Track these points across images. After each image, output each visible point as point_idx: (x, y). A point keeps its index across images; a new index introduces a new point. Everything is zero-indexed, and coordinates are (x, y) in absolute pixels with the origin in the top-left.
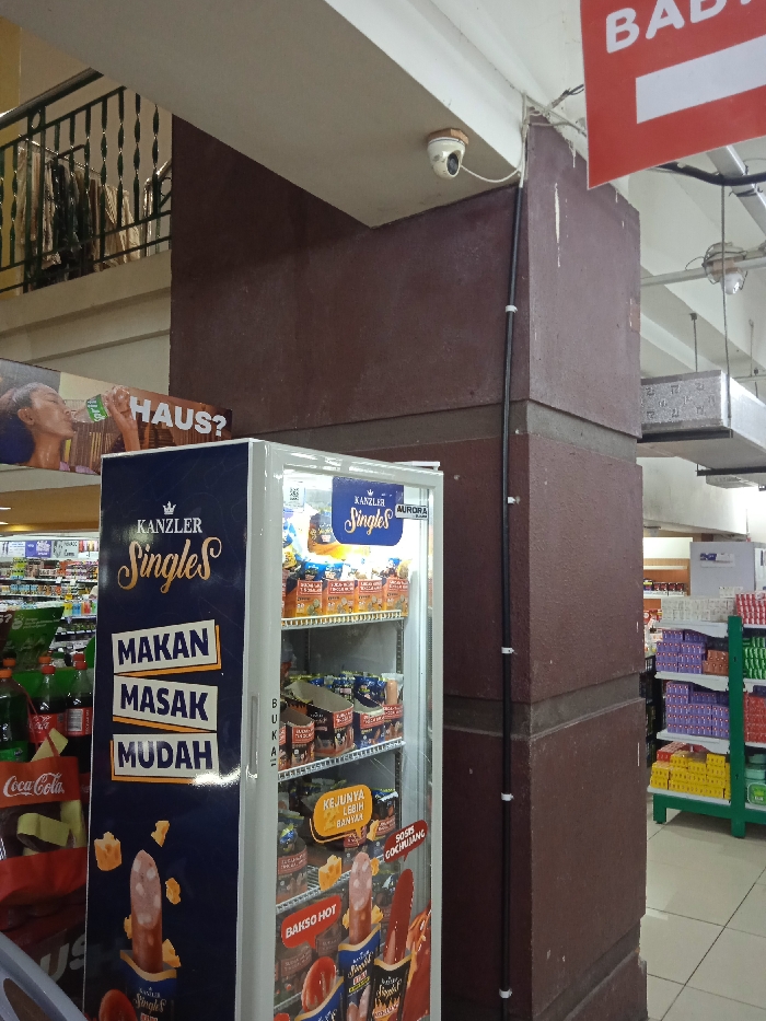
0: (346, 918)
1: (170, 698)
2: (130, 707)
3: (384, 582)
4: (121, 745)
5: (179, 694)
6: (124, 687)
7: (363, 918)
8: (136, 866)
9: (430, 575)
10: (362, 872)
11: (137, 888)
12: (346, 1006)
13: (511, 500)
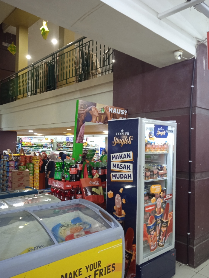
0: (156, 209)
1: (123, 166)
2: (114, 168)
3: (164, 146)
4: (113, 175)
5: (125, 165)
6: (113, 164)
7: (159, 210)
8: (116, 197)
9: (173, 145)
10: (160, 201)
11: (116, 201)
12: (156, 226)
13: (192, 129)
